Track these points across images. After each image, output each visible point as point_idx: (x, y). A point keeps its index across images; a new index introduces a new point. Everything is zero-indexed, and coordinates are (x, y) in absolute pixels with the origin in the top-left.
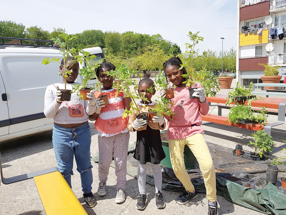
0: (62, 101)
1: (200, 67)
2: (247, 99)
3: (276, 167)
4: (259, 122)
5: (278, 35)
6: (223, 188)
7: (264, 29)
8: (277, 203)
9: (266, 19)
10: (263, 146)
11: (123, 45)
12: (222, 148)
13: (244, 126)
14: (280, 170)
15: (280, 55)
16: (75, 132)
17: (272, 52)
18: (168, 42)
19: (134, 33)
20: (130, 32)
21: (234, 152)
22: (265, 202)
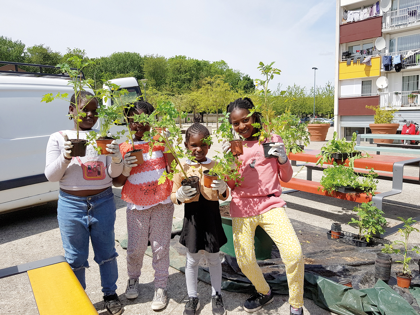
0: (73, 157)
1: (282, 109)
2: (348, 157)
3: (389, 256)
4: (365, 190)
5: (394, 65)
6: (310, 287)
7: (374, 56)
8: (390, 310)
9: (378, 42)
10: (370, 226)
11: (170, 75)
12: (311, 228)
13: (343, 197)
14: (395, 260)
15: (397, 94)
16: (92, 203)
17: (385, 89)
18: (236, 72)
19: (187, 59)
20: (180, 57)
21: (329, 235)
22: (372, 309)
